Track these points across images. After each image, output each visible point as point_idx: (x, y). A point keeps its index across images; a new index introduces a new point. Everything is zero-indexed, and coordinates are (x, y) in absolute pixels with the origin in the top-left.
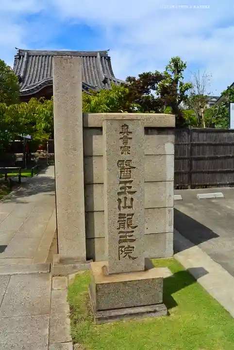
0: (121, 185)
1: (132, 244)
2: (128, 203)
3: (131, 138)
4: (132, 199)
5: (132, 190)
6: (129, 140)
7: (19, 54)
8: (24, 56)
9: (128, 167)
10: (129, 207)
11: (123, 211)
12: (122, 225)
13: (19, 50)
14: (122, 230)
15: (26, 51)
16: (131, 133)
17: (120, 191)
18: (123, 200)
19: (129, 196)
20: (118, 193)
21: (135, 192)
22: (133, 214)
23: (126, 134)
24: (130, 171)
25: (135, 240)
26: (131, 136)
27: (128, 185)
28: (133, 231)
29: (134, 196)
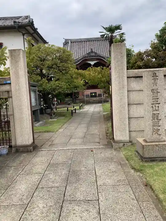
0: (153, 100)
1: (159, 128)
2: (157, 108)
3: (157, 79)
4: (158, 107)
5: (158, 102)
6: (157, 80)
7: (65, 42)
8: (68, 43)
9: (156, 92)
10: (157, 110)
11: (154, 112)
12: (154, 119)
13: (66, 39)
14: (153, 121)
15: (70, 39)
16: (157, 76)
17: (152, 103)
18: (154, 107)
19: (157, 105)
20: (152, 104)
21: (160, 103)
22: (159, 114)
23: (155, 77)
24: (157, 94)
25: (160, 126)
26: (157, 78)
27: (156, 100)
28: (159, 122)
29: (159, 105)
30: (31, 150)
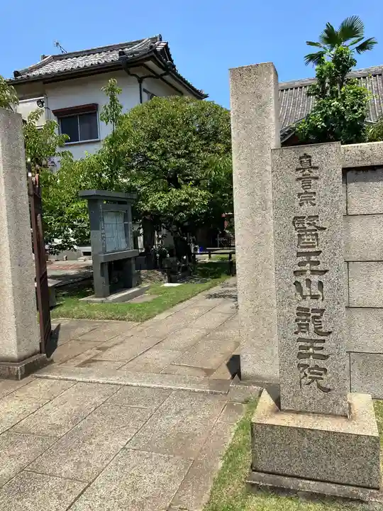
0: (300, 259)
1: (324, 364)
2: (315, 290)
3: (316, 178)
4: (320, 283)
5: (320, 267)
6: (313, 182)
9: (312, 227)
10: (315, 297)
11: (305, 304)
12: (302, 327)
14: (302, 335)
16: (316, 168)
17: (298, 268)
18: (304, 284)
19: (315, 278)
20: (295, 272)
21: (326, 271)
22: (323, 310)
23: (307, 172)
24: (317, 235)
25: (328, 357)
26: (315, 173)
27: (313, 258)
28: (324, 341)
29: (323, 278)
30: (17, 373)
